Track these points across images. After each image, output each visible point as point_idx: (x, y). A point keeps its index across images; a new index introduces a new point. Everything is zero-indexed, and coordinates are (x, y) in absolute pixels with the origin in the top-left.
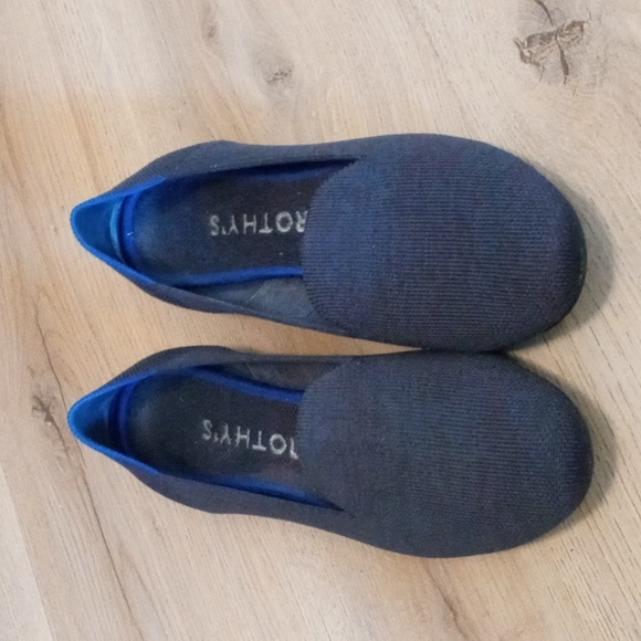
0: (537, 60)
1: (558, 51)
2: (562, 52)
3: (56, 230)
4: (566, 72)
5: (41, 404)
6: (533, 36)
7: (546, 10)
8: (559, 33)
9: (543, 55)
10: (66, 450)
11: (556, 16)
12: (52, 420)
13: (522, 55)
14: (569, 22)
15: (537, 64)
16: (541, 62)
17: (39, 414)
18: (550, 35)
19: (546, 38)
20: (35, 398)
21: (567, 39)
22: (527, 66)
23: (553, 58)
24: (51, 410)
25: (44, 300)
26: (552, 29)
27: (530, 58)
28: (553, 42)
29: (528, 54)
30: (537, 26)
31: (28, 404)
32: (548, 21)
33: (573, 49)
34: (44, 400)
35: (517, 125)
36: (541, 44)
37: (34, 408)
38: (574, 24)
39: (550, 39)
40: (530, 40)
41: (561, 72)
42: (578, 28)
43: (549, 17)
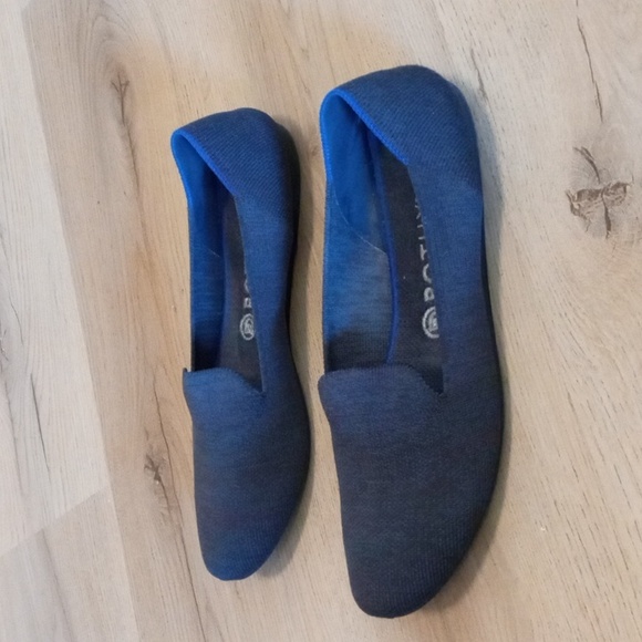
0: (585, 213)
1: (603, 207)
2: (606, 210)
3: (175, 309)
4: (609, 228)
5: (152, 463)
6: (583, 191)
7: (595, 169)
8: (605, 191)
9: (590, 210)
10: (169, 508)
11: (603, 175)
12: (159, 479)
13: (572, 206)
14: (614, 182)
15: (585, 218)
16: (588, 216)
17: (149, 472)
18: (598, 192)
19: (594, 194)
20: (148, 457)
21: (610, 198)
22: (576, 217)
23: (598, 213)
24: (160, 470)
25: (161, 370)
26: (599, 187)
27: (579, 211)
28: (599, 199)
29: (576, 207)
30: (586, 183)
31: (142, 462)
32: (597, 179)
33: (616, 208)
34: (154, 460)
35: (564, 270)
36: (589, 199)
37: (146, 467)
38: (618, 185)
39: (597, 196)
40: (580, 194)
41: (604, 226)
42: (622, 189)
43: (598, 175)
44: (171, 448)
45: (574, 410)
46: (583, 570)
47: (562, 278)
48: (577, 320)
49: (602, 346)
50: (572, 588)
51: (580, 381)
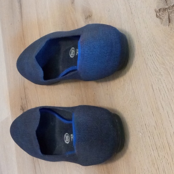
0: (161, 17)
2: (169, 15)
4: (169, 22)
6: (161, 9)
8: (169, 8)
9: (163, 16)
11: (168, 2)
13: (157, 15)
14: (172, 4)
15: (161, 19)
16: (162, 18)
18: (166, 9)
19: (165, 10)
20: (21, 106)
21: (171, 11)
22: (158, 19)
23: (166, 17)
24: (24, 111)
26: (167, 7)
27: (159, 16)
28: (167, 11)
29: (158, 15)
30: (162, 5)
32: (166, 4)
33: (172, 14)
34: (23, 107)
35: (153, 39)
36: (163, 12)
37: (21, 109)
39: (166, 10)
40: (160, 10)
41: (168, 21)
43: (166, 2)
44: (28, 103)
45: (153, 91)
46: (154, 150)
47: (152, 42)
48: (156, 57)
49: (165, 67)
50: (150, 156)
51: (156, 80)
